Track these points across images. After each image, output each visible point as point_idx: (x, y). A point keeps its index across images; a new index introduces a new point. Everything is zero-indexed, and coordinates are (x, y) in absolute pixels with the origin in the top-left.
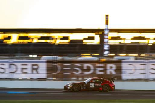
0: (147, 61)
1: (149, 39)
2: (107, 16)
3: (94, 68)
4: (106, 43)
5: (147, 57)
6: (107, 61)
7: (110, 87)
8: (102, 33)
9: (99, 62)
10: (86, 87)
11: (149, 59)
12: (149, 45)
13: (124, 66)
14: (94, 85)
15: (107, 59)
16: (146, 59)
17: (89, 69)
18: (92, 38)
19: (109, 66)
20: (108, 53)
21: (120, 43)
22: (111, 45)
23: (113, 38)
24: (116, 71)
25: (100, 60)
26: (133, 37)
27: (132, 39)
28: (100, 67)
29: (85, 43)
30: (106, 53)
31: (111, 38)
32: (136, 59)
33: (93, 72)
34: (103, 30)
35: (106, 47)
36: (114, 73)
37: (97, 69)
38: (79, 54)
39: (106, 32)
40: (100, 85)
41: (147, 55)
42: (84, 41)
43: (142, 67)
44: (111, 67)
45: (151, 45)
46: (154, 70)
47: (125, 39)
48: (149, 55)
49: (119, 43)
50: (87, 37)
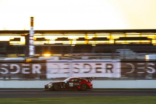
0: (70, 61)
1: (72, 40)
2: (32, 18)
3: (21, 68)
4: (32, 44)
5: (70, 57)
6: (32, 61)
7: (88, 86)
8: (27, 34)
9: (24, 62)
10: (66, 86)
11: (72, 59)
12: (72, 45)
13: (49, 66)
14: (73, 84)
15: (33, 59)
16: (69, 59)
17: (15, 69)
18: (19, 40)
19: (34, 65)
20: (33, 53)
21: (45, 44)
22: (36, 46)
23: (38, 39)
24: (41, 70)
25: (25, 60)
26: (57, 38)
27: (56, 40)
28: (25, 67)
29: (11, 44)
30: (32, 53)
31: (36, 39)
32: (60, 59)
33: (20, 72)
34: (28, 32)
35: (31, 48)
36: (39, 72)
37: (23, 68)
38: (5, 54)
39: (31, 33)
40: (78, 84)
41: (70, 55)
42: (11, 42)
43: (66, 66)
44: (37, 67)
45: (74, 45)
46: (77, 69)
47: (49, 40)
48: (72, 55)
49: (43, 44)
50: (13, 39)
